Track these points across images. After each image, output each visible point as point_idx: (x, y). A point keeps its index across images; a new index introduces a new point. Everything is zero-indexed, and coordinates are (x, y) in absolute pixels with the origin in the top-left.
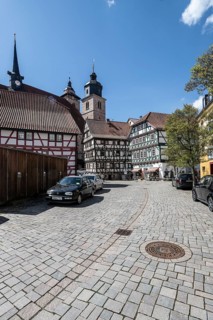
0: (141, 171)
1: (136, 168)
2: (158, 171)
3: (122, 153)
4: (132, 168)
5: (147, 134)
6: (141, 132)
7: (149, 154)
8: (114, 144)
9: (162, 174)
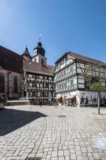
0: (61, 98)
1: (58, 96)
2: (75, 98)
3: (50, 86)
4: (55, 96)
5: (67, 67)
6: (62, 67)
7: (68, 84)
8: (44, 79)
9: (78, 100)
